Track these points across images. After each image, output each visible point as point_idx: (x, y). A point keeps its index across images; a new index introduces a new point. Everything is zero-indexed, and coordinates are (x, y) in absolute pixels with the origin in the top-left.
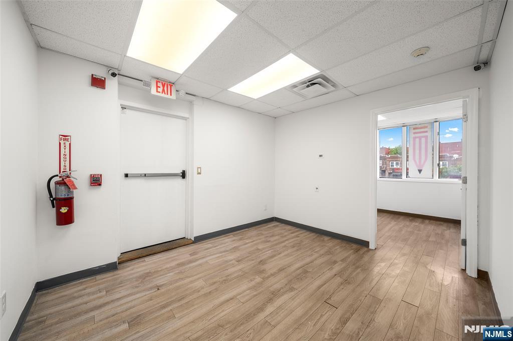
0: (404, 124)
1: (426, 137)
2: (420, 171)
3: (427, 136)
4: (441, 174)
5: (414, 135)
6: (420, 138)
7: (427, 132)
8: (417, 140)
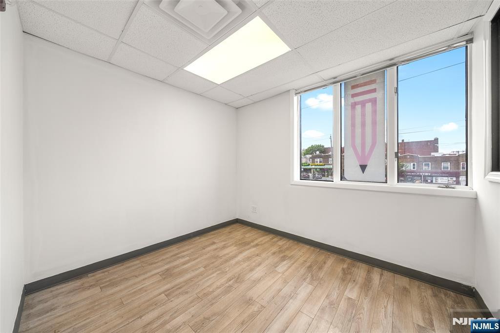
0: (334, 78)
1: (374, 101)
2: (363, 168)
3: (376, 98)
4: (402, 176)
5: (352, 100)
6: (363, 104)
7: (374, 90)
8: (359, 107)
